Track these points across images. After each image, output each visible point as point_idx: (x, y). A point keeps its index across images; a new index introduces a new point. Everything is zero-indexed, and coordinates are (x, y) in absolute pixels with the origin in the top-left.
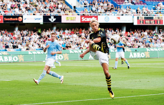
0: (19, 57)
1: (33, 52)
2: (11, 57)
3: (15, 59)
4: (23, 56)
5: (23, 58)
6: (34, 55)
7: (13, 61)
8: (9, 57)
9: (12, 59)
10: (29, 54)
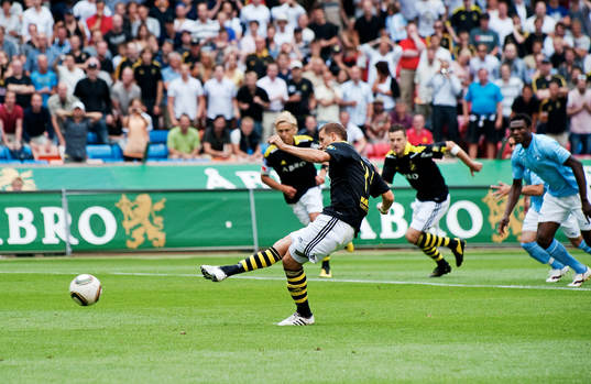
0: (126, 210)
1: (239, 174)
2: (60, 212)
3: (97, 225)
4: (159, 206)
5: (159, 220)
6: (252, 197)
7: (74, 241)
8: (48, 212)
9: (74, 229)
10: (210, 186)
